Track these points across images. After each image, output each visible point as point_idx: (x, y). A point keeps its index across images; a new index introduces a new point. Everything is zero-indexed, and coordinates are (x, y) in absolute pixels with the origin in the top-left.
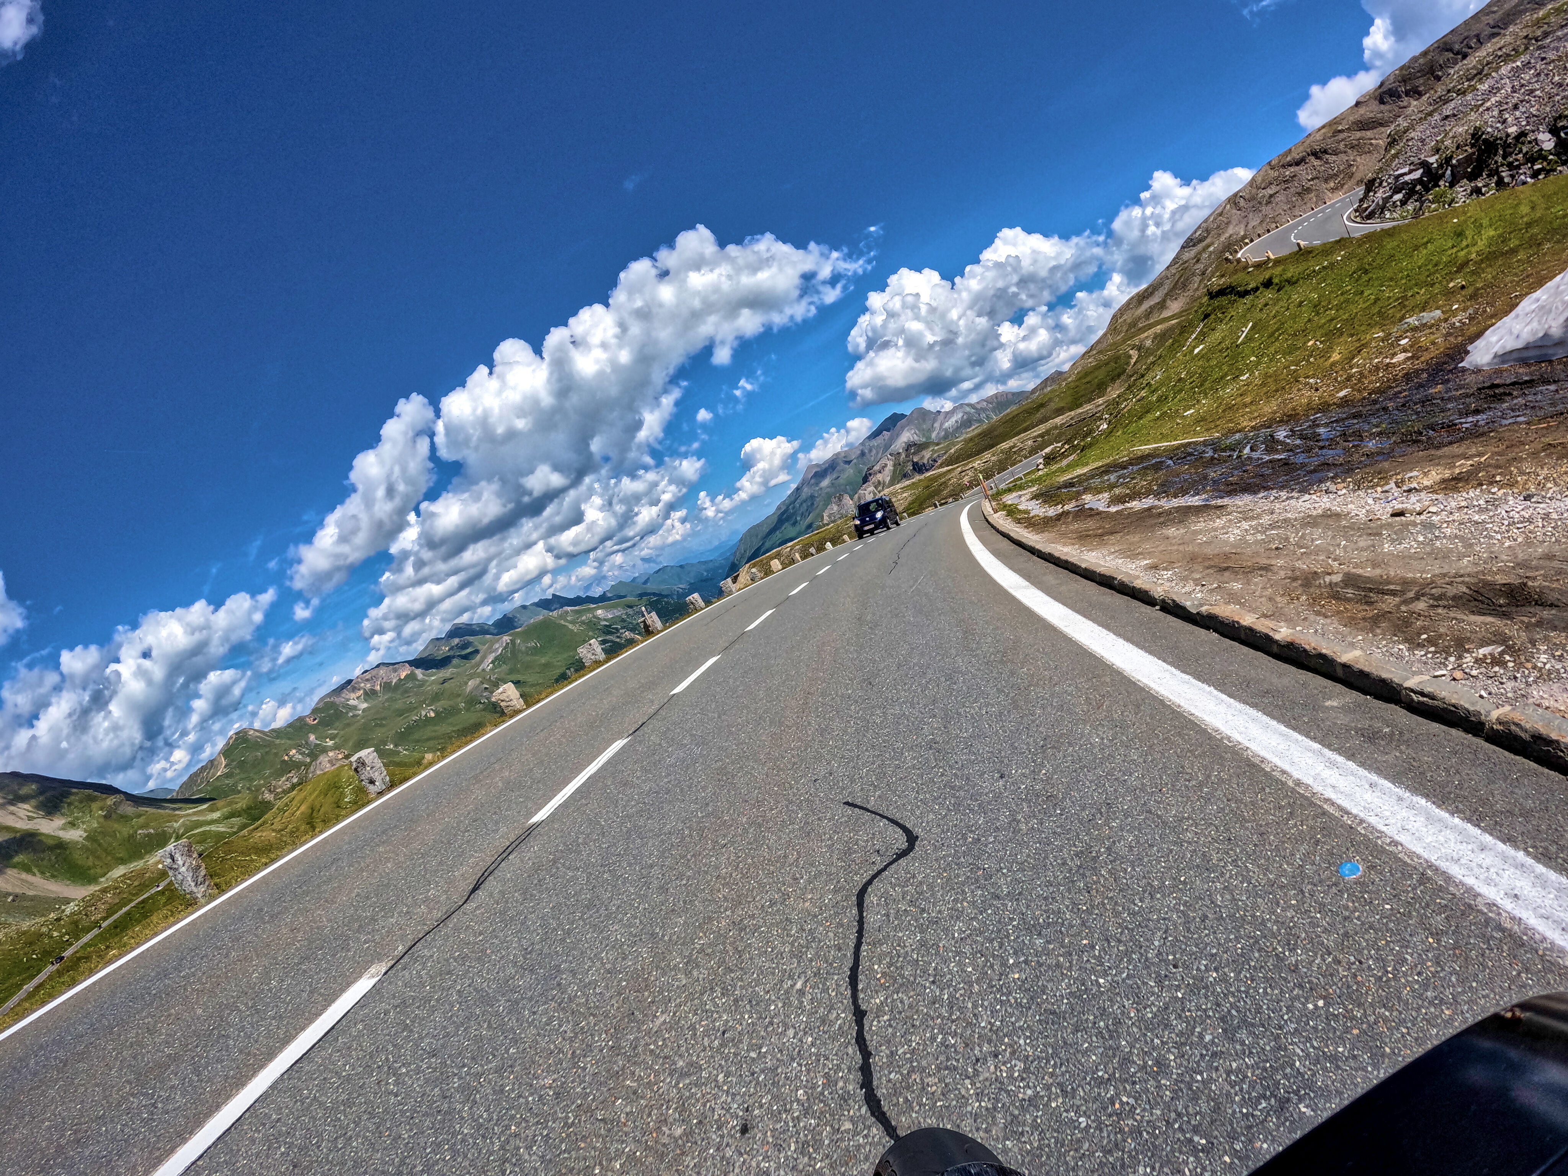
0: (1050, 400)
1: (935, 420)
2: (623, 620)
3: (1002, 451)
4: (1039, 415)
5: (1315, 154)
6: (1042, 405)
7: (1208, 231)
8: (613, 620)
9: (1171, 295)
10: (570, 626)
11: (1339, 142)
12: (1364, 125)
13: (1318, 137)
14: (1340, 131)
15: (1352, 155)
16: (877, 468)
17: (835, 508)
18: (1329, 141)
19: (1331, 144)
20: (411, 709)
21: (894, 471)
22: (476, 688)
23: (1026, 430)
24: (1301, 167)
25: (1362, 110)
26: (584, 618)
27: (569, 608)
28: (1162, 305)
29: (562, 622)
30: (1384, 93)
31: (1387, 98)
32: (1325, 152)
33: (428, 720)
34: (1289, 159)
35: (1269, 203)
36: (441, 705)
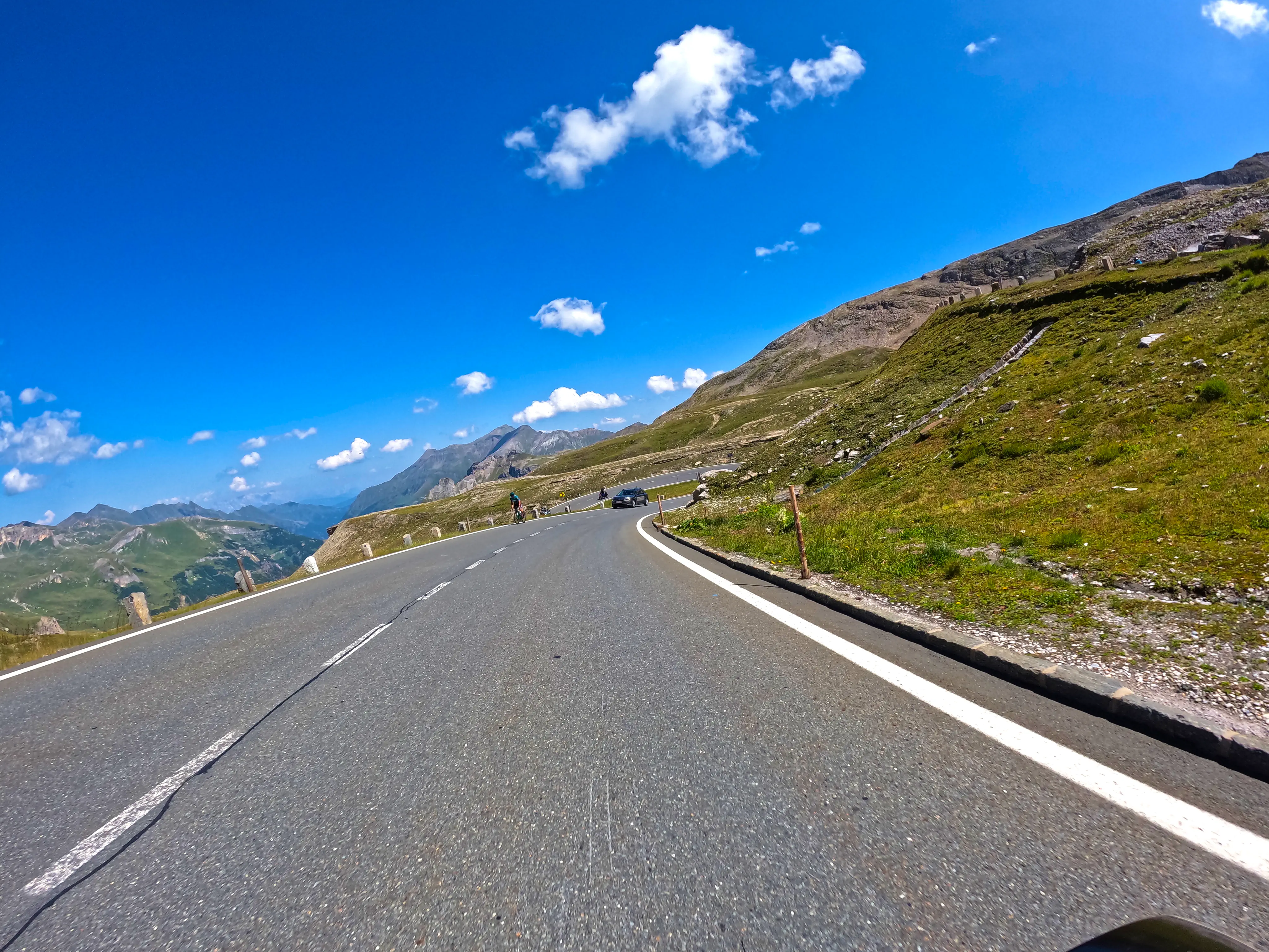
0: (640, 439)
1: (536, 439)
2: (244, 539)
3: (592, 472)
4: (628, 450)
5: (884, 305)
6: (632, 442)
7: (789, 341)
8: (236, 537)
9: (750, 381)
10: (198, 533)
11: (904, 300)
12: (925, 293)
13: (889, 293)
14: (906, 293)
15: (912, 311)
16: (481, 464)
17: (440, 488)
18: (897, 298)
19: (897, 300)
20: (43, 571)
21: (495, 470)
22: (103, 567)
23: (614, 459)
24: (872, 311)
25: (926, 283)
26: (211, 529)
27: (201, 517)
28: (741, 387)
29: (192, 528)
30: (946, 274)
31: (947, 279)
32: (892, 305)
33: (55, 585)
34: (863, 303)
35: (840, 331)
36: (69, 575)
